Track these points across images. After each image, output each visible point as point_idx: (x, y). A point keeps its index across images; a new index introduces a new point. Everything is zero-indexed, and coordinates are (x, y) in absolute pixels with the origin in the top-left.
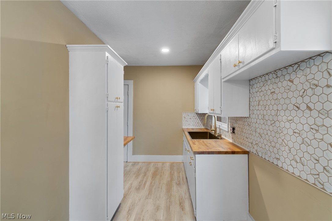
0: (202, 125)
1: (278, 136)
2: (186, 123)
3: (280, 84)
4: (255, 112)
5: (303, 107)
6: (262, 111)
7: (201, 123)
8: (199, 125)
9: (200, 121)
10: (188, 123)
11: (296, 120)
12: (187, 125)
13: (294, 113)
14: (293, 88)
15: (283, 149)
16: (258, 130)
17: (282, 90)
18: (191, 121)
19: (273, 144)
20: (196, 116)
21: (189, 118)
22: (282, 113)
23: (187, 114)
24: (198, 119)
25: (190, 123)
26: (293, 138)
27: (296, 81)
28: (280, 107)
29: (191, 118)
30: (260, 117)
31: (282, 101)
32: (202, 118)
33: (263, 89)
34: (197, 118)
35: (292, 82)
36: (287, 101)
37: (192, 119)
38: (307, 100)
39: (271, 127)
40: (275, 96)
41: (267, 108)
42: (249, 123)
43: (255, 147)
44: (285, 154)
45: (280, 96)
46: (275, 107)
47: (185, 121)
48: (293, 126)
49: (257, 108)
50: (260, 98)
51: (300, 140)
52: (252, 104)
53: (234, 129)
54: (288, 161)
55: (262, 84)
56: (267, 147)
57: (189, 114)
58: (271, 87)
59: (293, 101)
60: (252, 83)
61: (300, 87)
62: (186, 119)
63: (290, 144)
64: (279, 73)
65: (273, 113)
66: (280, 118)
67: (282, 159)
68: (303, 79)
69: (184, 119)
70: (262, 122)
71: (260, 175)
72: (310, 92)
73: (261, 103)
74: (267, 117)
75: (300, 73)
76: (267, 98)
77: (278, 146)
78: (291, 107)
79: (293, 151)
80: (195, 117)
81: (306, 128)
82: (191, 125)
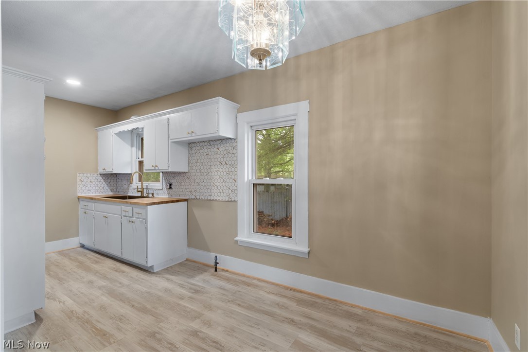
0: (109, 190)
1: (210, 181)
2: (83, 188)
3: (212, 149)
4: (194, 168)
5: (224, 163)
6: (199, 167)
7: (107, 188)
8: (106, 190)
9: (106, 185)
10: (87, 188)
11: (220, 170)
12: (85, 191)
13: (219, 167)
14: (219, 153)
15: (213, 188)
16: (197, 181)
17: (213, 153)
18: (92, 186)
19: (207, 187)
20: (101, 178)
21: (89, 181)
22: (213, 167)
23: (85, 175)
24: (104, 183)
25: (90, 188)
26: (219, 181)
27: (221, 149)
28: (212, 164)
29: (92, 180)
30: (198, 171)
31: (213, 160)
32: (109, 181)
33: (201, 151)
34: (102, 180)
35: (218, 149)
36: (216, 160)
37: (94, 183)
38: (225, 159)
39: (206, 177)
40: (209, 157)
41: (203, 165)
42: (188, 177)
43: (194, 194)
44: (215, 191)
45: (212, 157)
46: (209, 164)
47: (81, 186)
48: (219, 173)
49: (195, 164)
50: (198, 157)
51: (222, 180)
52: (192, 162)
53: (171, 185)
54: (216, 194)
55: (199, 148)
56: (203, 191)
57: (89, 175)
58: (206, 151)
59: (219, 160)
60: (191, 145)
61: (222, 152)
62: (83, 183)
63: (218, 184)
64: (212, 143)
65: (208, 167)
66: (212, 170)
67: (213, 195)
68: (224, 149)
69: (79, 182)
70: (200, 174)
71: (198, 213)
72: (226, 156)
73: (199, 161)
74: (203, 171)
75: (222, 145)
76: (203, 157)
77: (210, 187)
78: (218, 163)
79: (219, 188)
80: (99, 180)
81: (225, 173)
82: (92, 191)
